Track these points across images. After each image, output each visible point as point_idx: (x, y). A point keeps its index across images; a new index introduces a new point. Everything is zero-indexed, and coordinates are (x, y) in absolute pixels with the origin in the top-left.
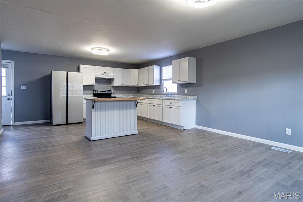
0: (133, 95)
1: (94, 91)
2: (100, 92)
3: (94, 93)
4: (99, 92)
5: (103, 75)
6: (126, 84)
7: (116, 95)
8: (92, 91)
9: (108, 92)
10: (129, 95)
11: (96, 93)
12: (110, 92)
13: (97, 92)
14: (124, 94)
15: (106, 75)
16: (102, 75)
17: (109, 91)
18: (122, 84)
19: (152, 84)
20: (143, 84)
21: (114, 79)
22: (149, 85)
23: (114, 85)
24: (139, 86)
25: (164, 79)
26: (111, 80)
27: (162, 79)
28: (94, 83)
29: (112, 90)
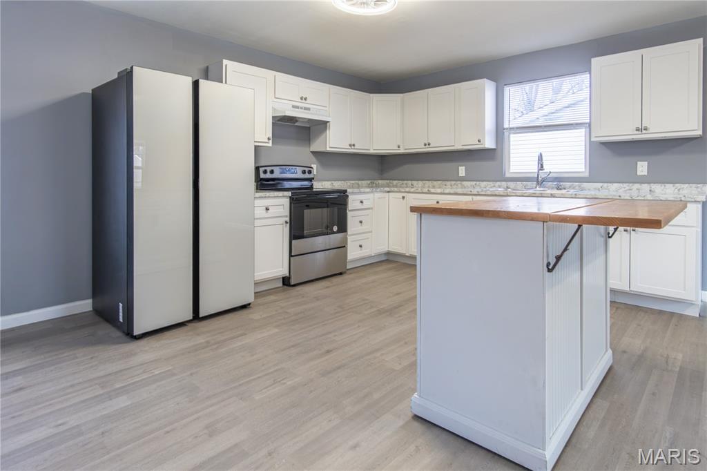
0: (369, 182)
1: (261, 170)
2: (281, 171)
3: (262, 176)
4: (277, 174)
5: (297, 107)
6: (364, 147)
7: (324, 183)
9: (304, 172)
10: (360, 182)
11: (268, 176)
12: (309, 172)
13: (272, 172)
15: (306, 109)
16: (294, 107)
17: (307, 169)
18: (350, 145)
19: (478, 143)
20: (427, 146)
21: (328, 124)
22: (458, 147)
23: (328, 149)
24: (402, 151)
25: (511, 129)
26: (309, 128)
27: (506, 126)
28: (269, 139)
29: (314, 166)
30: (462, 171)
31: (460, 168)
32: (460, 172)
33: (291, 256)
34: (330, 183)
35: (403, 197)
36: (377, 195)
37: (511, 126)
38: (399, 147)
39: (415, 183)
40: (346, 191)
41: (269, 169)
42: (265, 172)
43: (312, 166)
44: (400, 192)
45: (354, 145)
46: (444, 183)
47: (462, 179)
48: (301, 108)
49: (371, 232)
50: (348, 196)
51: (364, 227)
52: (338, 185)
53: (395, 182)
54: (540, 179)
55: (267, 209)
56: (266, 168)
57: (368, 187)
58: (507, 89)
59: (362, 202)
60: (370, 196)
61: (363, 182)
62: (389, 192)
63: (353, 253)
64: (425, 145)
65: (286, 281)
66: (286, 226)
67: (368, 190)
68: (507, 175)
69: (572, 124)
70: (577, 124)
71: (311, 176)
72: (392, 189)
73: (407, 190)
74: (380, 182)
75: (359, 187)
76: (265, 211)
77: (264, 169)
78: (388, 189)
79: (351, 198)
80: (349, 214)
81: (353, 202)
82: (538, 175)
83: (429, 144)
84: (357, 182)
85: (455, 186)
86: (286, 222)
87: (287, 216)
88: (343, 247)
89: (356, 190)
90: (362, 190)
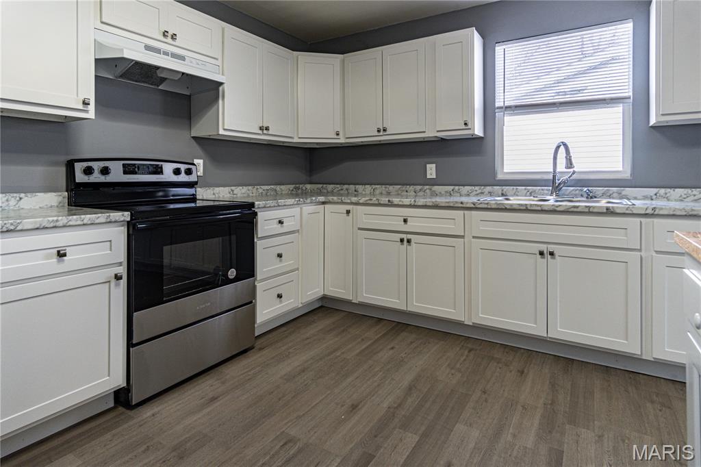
0: (292, 187)
1: (79, 167)
2: (128, 170)
3: (80, 177)
4: (117, 174)
5: (157, 51)
6: (284, 131)
7: (217, 190)
8: (56, 164)
9: (177, 172)
10: (278, 188)
11: (96, 177)
12: (189, 172)
13: (105, 171)
14: (253, 185)
15: (174, 55)
16: (148, 47)
17: (183, 167)
18: (261, 128)
19: (464, 127)
20: (381, 133)
21: (221, 88)
22: (431, 133)
23: (221, 132)
24: (342, 140)
25: (506, 107)
26: (189, 97)
27: (499, 103)
28: (85, 103)
29: (199, 162)
30: (431, 171)
31: (428, 166)
32: (428, 172)
33: (130, 344)
34: (227, 189)
35: (348, 212)
36: (308, 209)
37: (507, 104)
38: (338, 135)
39: (360, 188)
40: (252, 205)
41: (96, 166)
42: (89, 171)
43: (196, 161)
44: (343, 203)
45: (267, 129)
46: (404, 188)
47: (433, 183)
48: (166, 53)
49: (298, 269)
50: (256, 214)
51: (287, 263)
52: (241, 194)
53: (330, 187)
54: (557, 182)
55: (61, 255)
56: (90, 164)
57: (292, 195)
58: (499, 49)
59: (281, 222)
60: (296, 210)
61: (283, 187)
62: (324, 203)
63: (267, 311)
64: (379, 131)
65: (122, 398)
66: (117, 285)
67: (291, 201)
68: (500, 176)
69: (604, 100)
70: (612, 99)
71: (193, 178)
72: (330, 198)
73: (354, 199)
74: (308, 186)
75: (277, 196)
76: (55, 260)
77: (85, 164)
78: (322, 199)
79: (262, 217)
80: (260, 245)
81: (266, 222)
82: (554, 177)
83: (385, 130)
84: (273, 187)
85: (421, 193)
86: (118, 278)
87: (120, 264)
88: (249, 303)
89: (270, 203)
90: (281, 202)
